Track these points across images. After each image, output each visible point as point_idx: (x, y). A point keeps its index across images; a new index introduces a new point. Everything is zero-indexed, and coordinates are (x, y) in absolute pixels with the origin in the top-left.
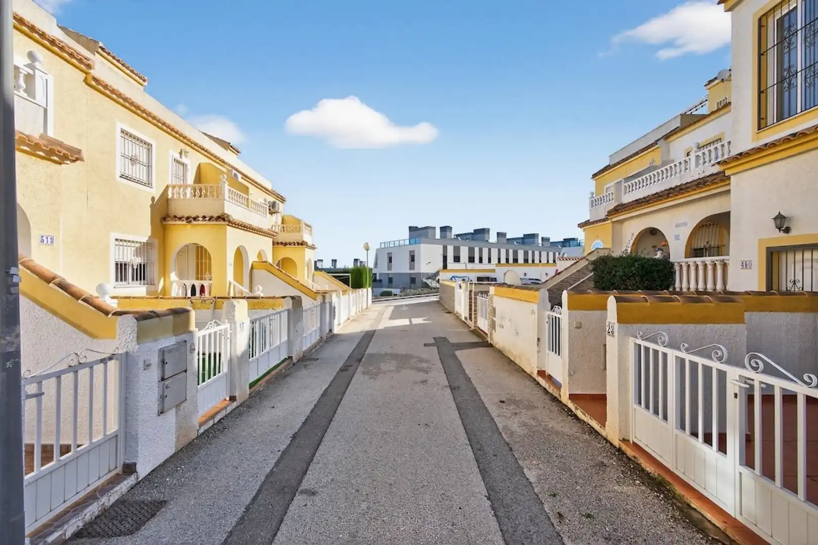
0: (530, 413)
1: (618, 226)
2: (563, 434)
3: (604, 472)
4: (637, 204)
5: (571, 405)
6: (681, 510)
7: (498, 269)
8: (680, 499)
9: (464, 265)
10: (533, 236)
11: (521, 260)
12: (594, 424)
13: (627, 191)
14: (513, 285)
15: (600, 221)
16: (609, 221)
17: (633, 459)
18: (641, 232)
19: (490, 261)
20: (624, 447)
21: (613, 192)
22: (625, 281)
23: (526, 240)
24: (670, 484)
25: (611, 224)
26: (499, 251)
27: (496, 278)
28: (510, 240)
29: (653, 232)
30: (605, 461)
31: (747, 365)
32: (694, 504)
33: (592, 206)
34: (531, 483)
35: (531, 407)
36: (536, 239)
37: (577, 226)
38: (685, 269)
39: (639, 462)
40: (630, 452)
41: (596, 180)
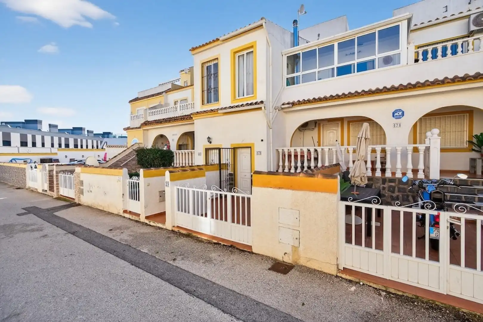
0: (129, 230)
1: (145, 131)
2: (149, 233)
3: (170, 239)
4: (156, 122)
5: (147, 221)
6: (196, 239)
7: (59, 153)
8: (195, 237)
9: (17, 148)
10: (81, 129)
11: (72, 145)
12: (160, 225)
13: (150, 115)
14: (93, 166)
15: (136, 128)
16: (142, 129)
17: (178, 232)
18: (157, 137)
19: (43, 145)
20: (174, 229)
21: (143, 114)
22: (153, 160)
23: (74, 131)
24: (191, 234)
25: (143, 131)
26: (52, 139)
27: (58, 159)
28: (62, 131)
29: (162, 136)
30: (169, 236)
31: (212, 189)
32: (199, 236)
33: (131, 120)
34: (147, 253)
35: (127, 228)
36: (83, 131)
37: (123, 129)
38: (178, 154)
39: (180, 232)
40: (176, 230)
41: (131, 104)
